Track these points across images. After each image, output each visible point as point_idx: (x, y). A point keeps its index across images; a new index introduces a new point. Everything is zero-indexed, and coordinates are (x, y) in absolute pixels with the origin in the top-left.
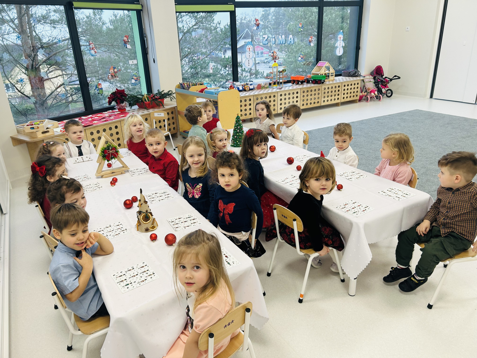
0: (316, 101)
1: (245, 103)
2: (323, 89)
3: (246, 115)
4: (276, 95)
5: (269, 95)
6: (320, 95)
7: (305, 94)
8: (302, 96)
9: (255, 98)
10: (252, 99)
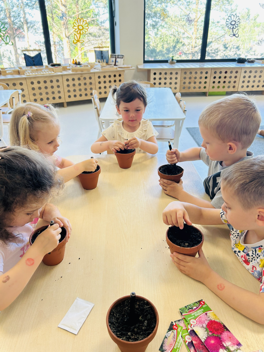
1: (201, 75)
3: (200, 88)
4: (239, 71)
5: (231, 70)
9: (213, 71)
10: (209, 72)
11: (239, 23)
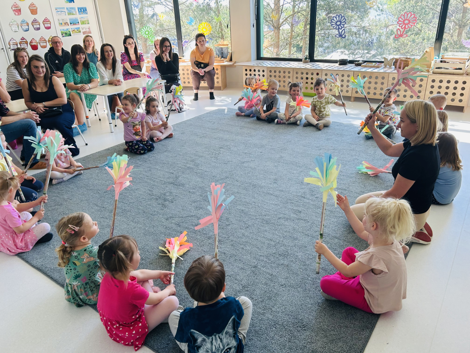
10: (291, 72)
11: (345, 23)
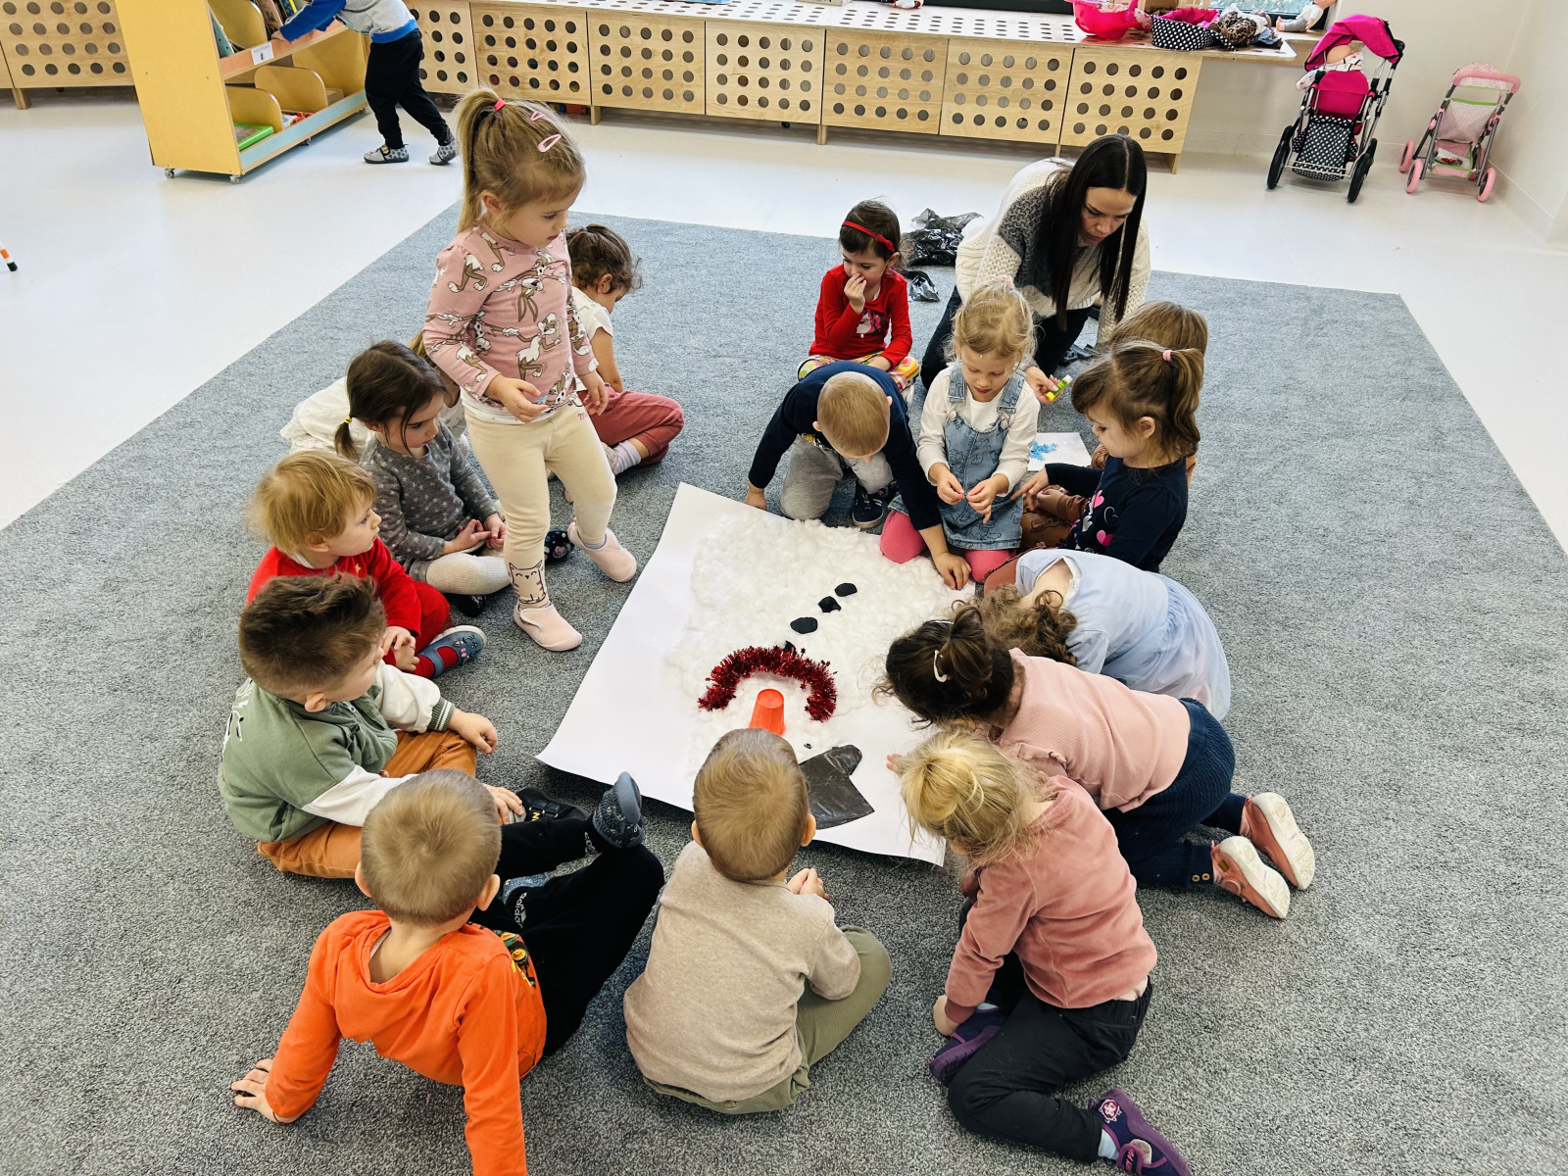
0: (913, 109)
2: (954, 59)
6: (936, 82)
7: (852, 62)
8: (831, 66)
